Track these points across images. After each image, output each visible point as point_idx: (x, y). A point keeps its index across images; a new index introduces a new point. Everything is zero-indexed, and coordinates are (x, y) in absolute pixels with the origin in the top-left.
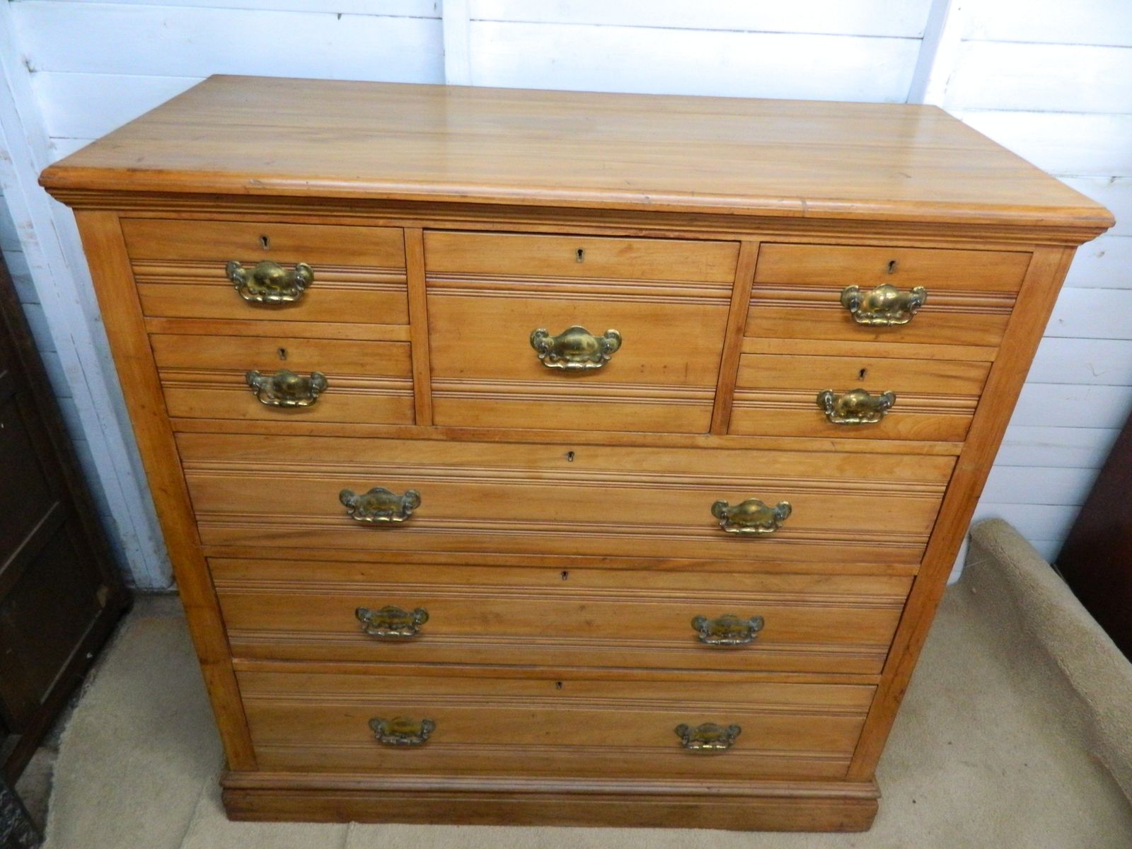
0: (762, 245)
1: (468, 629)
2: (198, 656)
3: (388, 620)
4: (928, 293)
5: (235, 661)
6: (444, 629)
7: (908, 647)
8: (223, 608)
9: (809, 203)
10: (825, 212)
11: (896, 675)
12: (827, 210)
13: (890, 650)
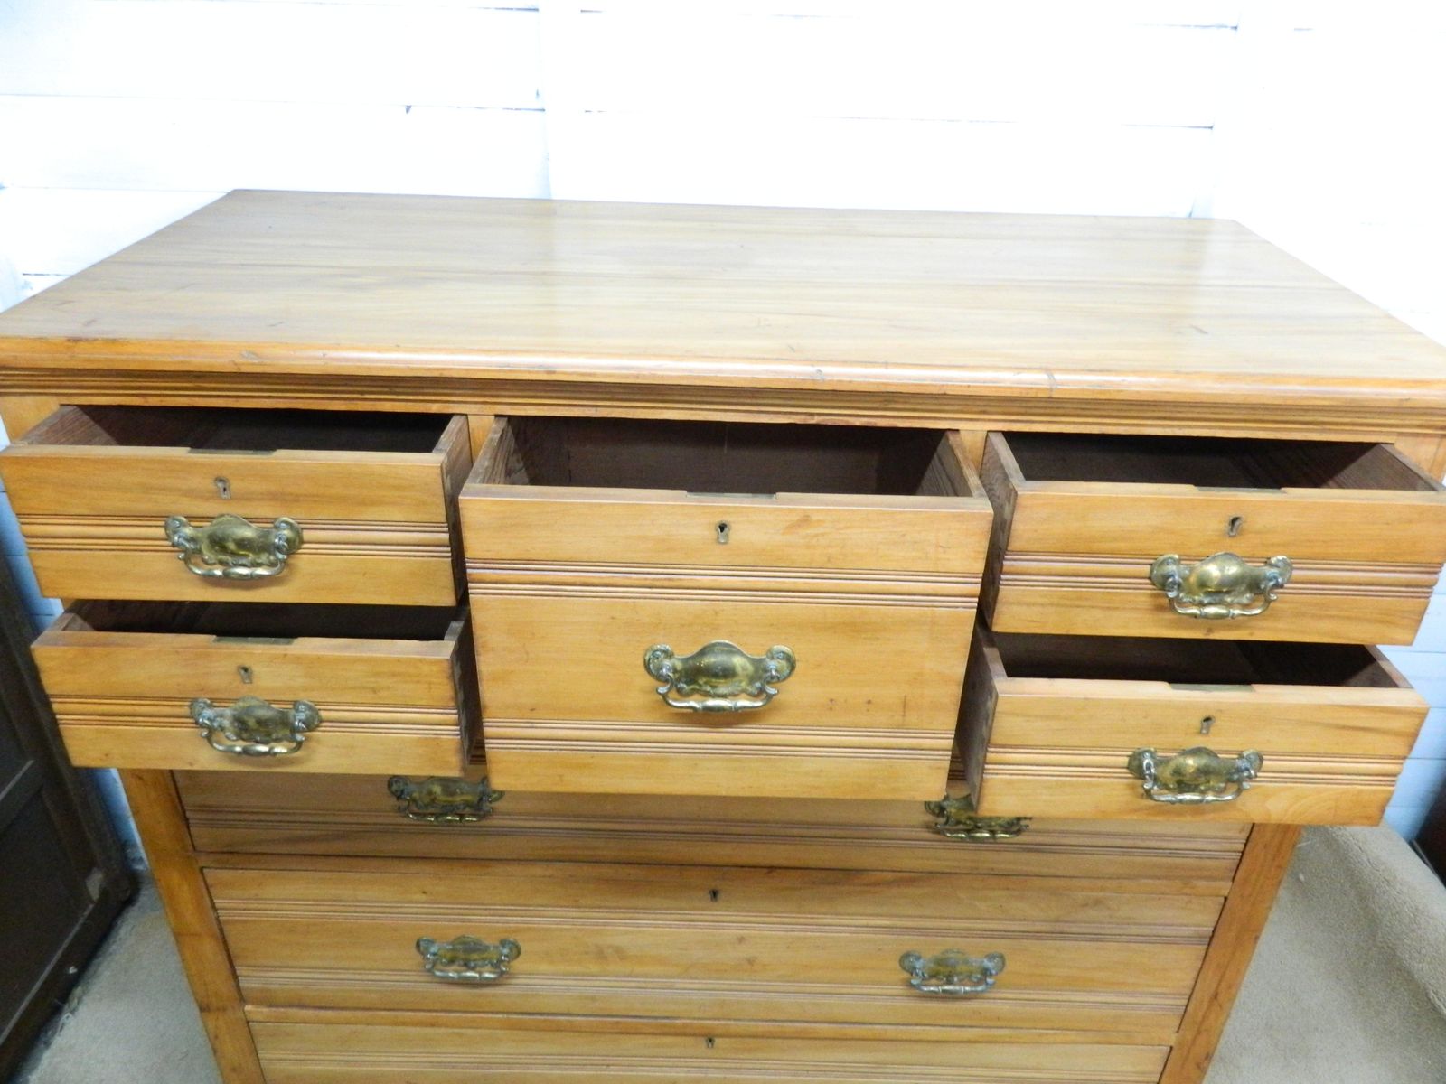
0: (991, 435)
1: (576, 969)
2: (197, 1000)
3: (461, 955)
4: (1294, 566)
5: (248, 1008)
6: (544, 967)
7: (1216, 996)
8: (228, 939)
9: (1058, 377)
10: (1083, 390)
11: (1199, 1033)
12: (1086, 387)
13: (1189, 1000)
